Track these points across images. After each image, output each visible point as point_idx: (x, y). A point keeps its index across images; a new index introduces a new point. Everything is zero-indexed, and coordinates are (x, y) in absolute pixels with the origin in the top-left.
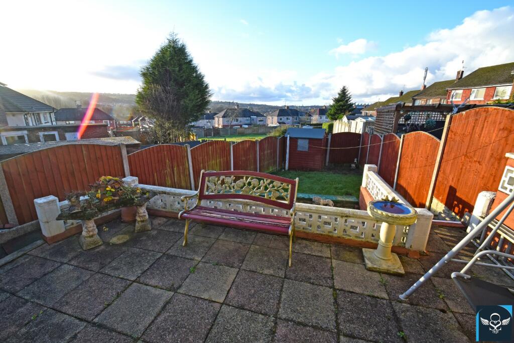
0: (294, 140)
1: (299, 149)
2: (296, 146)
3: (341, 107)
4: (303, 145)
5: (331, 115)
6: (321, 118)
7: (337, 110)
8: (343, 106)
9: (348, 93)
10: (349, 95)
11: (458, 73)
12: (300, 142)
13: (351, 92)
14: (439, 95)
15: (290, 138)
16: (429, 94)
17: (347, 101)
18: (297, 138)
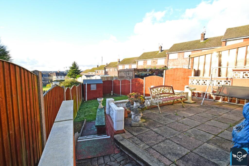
0: (89, 85)
1: (92, 89)
2: (90, 88)
3: (75, 71)
4: (94, 87)
5: (70, 75)
6: (58, 78)
7: (73, 73)
8: (76, 71)
9: (77, 65)
10: (77, 66)
11: (118, 60)
12: (92, 86)
13: (78, 64)
14: (114, 67)
15: (87, 84)
16: (110, 67)
17: (77, 68)
18: (90, 84)
